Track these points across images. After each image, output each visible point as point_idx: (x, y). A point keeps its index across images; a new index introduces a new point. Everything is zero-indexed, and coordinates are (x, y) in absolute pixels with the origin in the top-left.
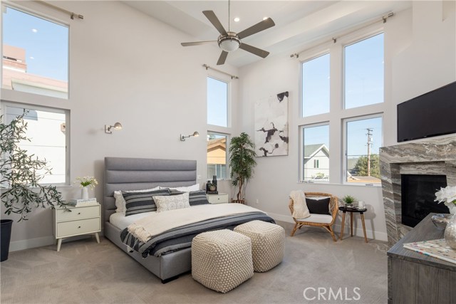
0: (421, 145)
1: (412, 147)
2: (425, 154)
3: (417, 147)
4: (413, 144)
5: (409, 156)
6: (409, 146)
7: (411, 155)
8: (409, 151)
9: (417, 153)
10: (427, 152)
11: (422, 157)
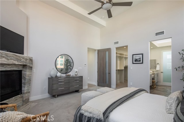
0: (19, 57)
1: (15, 56)
2: (21, 61)
3: (17, 57)
4: (15, 55)
5: (13, 61)
6: (13, 55)
7: (14, 60)
8: (13, 58)
9: (18, 60)
10: (22, 60)
11: (20, 62)
